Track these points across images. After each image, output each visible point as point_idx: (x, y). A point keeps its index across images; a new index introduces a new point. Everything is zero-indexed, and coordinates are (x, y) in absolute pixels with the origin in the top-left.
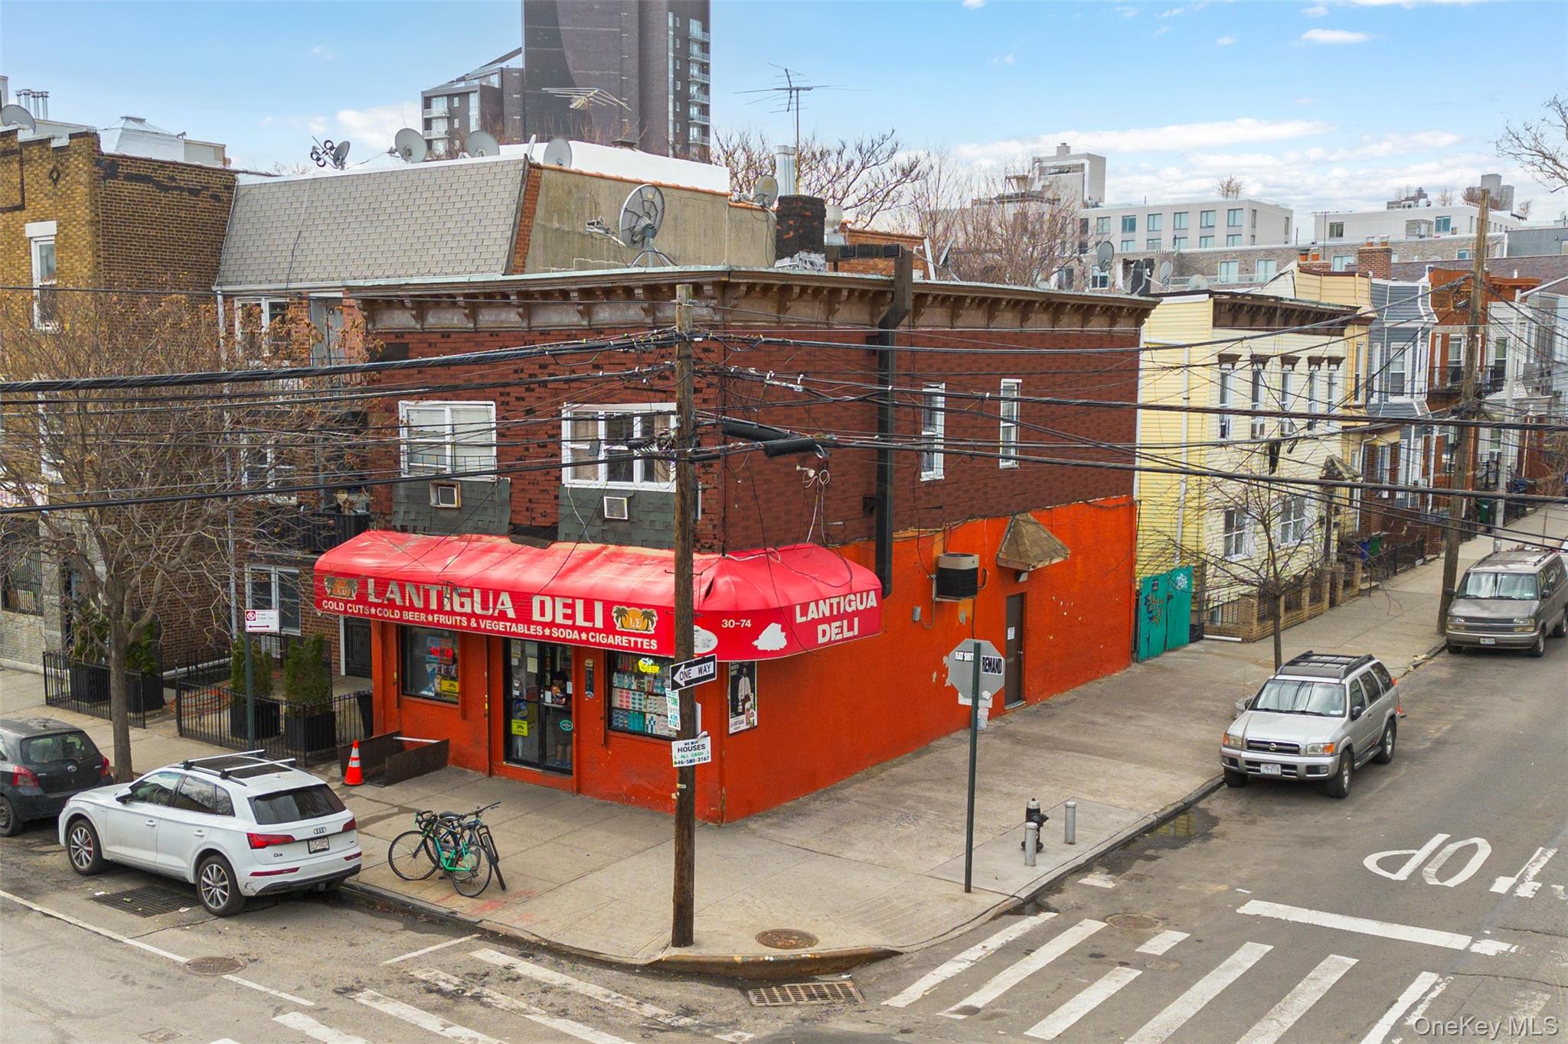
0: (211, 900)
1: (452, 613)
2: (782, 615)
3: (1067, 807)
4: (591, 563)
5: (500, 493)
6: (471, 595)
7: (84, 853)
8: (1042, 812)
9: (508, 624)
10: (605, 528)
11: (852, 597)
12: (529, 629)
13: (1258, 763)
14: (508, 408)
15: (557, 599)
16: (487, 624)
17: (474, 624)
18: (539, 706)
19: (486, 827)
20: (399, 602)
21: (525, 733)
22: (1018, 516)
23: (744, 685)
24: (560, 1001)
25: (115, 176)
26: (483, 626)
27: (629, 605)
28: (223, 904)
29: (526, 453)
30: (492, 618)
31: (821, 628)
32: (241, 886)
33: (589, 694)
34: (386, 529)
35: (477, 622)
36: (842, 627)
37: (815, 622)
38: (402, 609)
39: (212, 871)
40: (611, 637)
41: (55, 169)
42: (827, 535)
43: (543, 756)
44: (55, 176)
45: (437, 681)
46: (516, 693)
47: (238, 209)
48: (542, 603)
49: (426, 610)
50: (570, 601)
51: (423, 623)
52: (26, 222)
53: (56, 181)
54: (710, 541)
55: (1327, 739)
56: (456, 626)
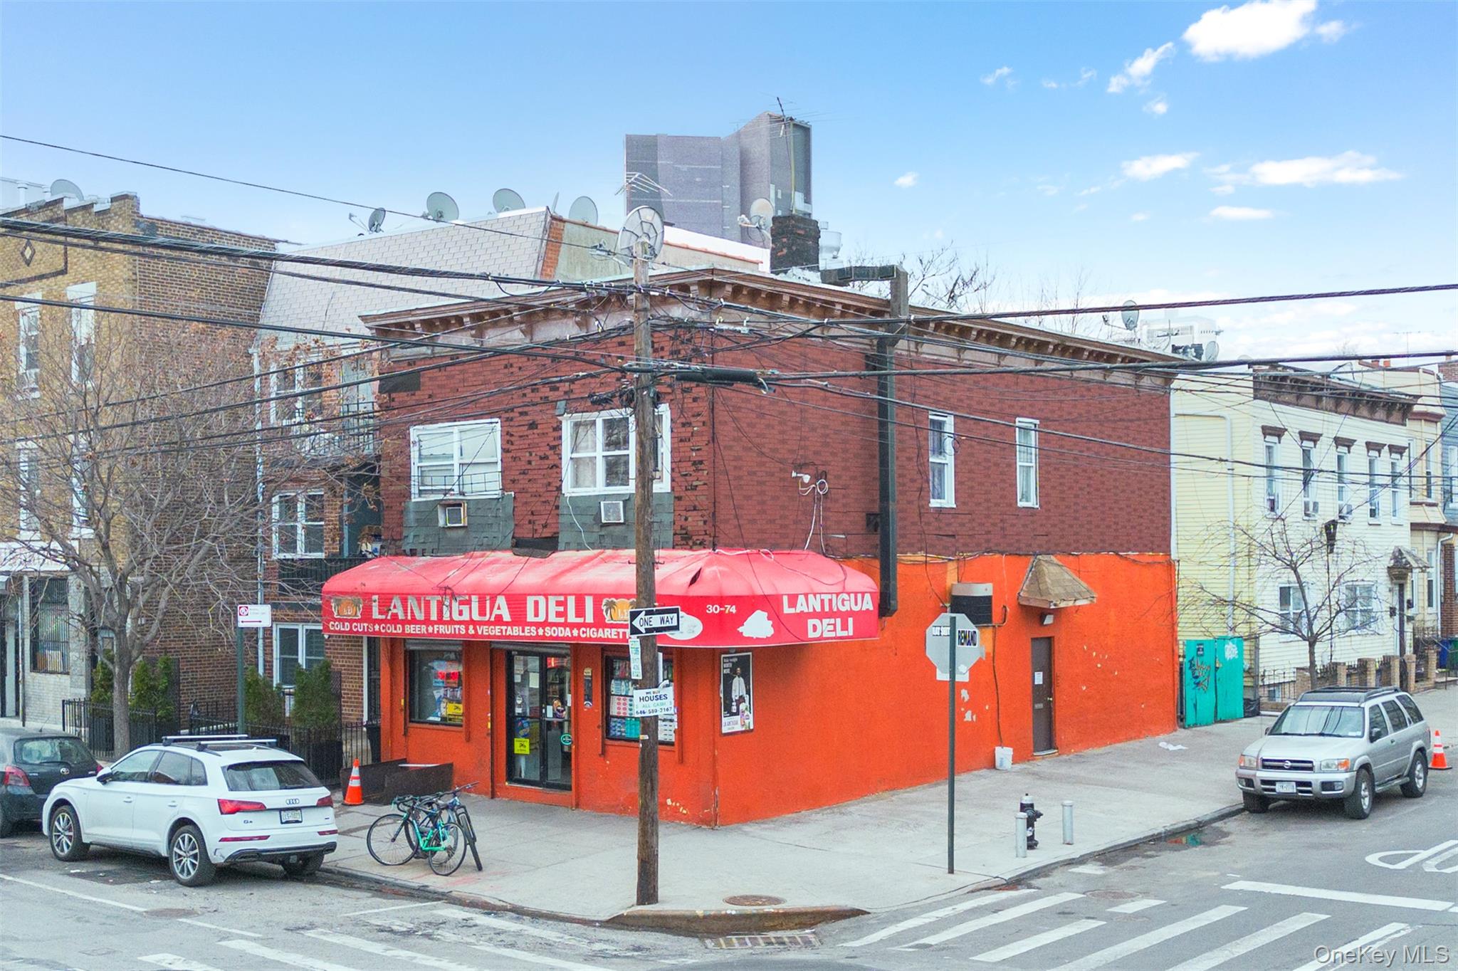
0: (182, 871)
1: (452, 622)
2: (769, 603)
3: (1063, 806)
4: (586, 565)
5: (504, 508)
6: (469, 603)
7: (65, 839)
8: (1035, 809)
9: (504, 628)
10: (603, 533)
11: (845, 596)
12: (523, 631)
13: (1273, 782)
14: (512, 423)
15: (550, 597)
16: (484, 630)
17: (471, 631)
18: (541, 722)
19: (464, 807)
20: (401, 616)
21: (527, 751)
22: (1040, 557)
23: (738, 686)
24: (511, 940)
26: (480, 633)
27: (617, 596)
28: (193, 873)
29: (529, 467)
30: (488, 623)
31: (811, 622)
32: (210, 853)
33: (588, 704)
34: (397, 554)
35: (475, 629)
36: (835, 625)
37: (804, 617)
38: (404, 622)
39: (183, 842)
40: (601, 630)
42: (826, 545)
43: (544, 774)
45: (443, 705)
46: (518, 710)
48: (536, 603)
49: (427, 621)
50: (562, 598)
51: (424, 635)
52: (68, 285)
54: (701, 537)
55: (1342, 757)
56: (455, 635)
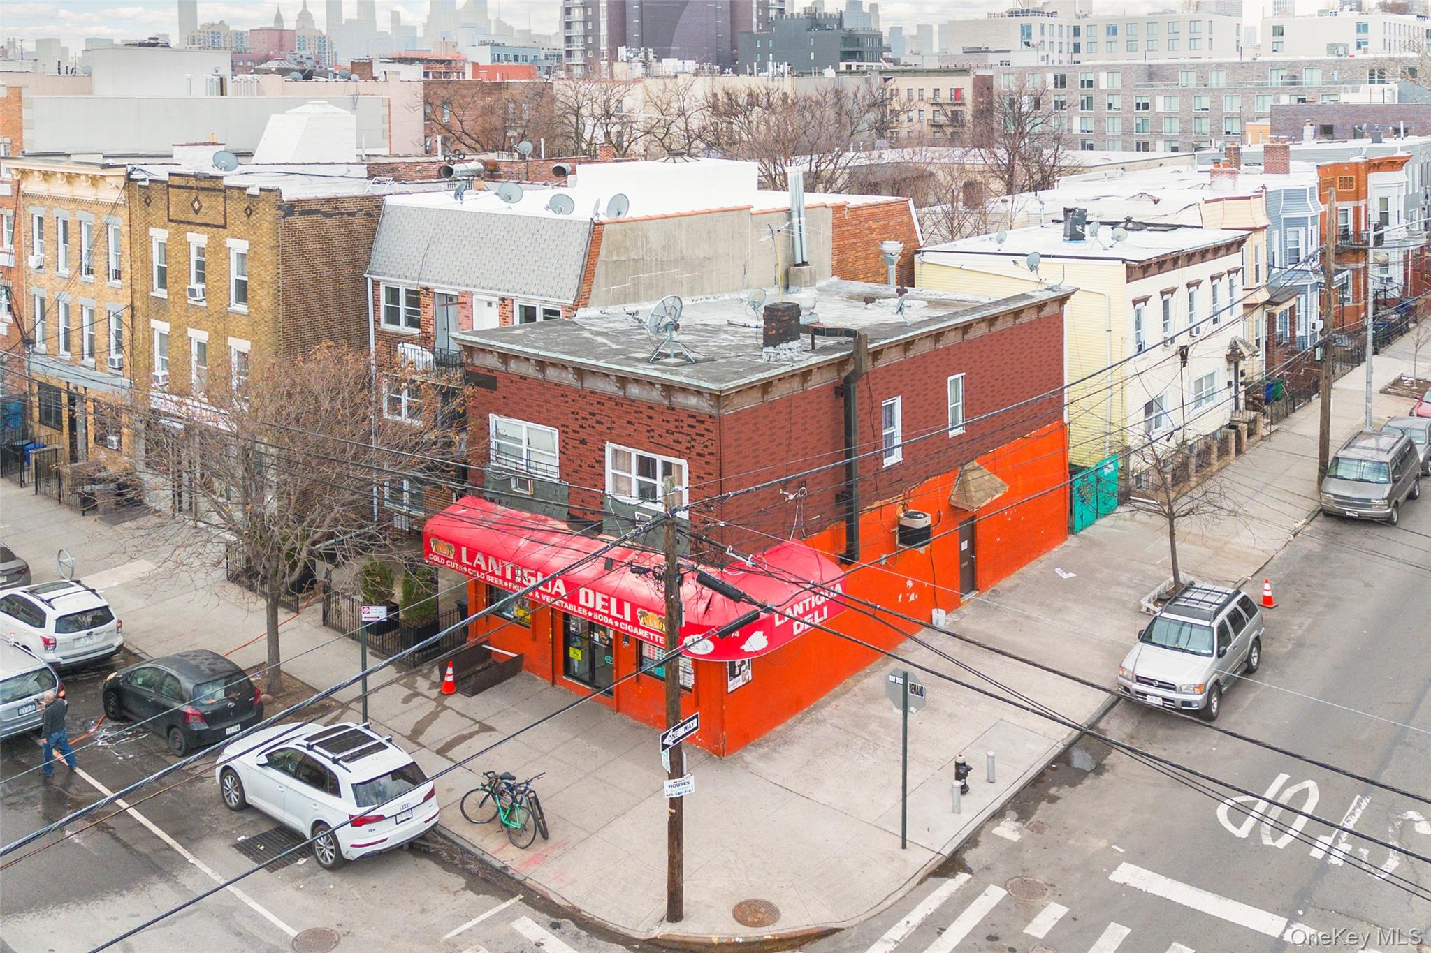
0: (322, 857)
1: (522, 584)
2: (763, 624)
5: (561, 491)
6: (535, 575)
7: (233, 795)
9: (562, 602)
12: (577, 609)
13: (1145, 694)
14: (567, 435)
16: (547, 598)
17: (537, 596)
18: (590, 642)
20: (484, 567)
21: (580, 658)
22: (965, 467)
25: (292, 214)
26: (544, 599)
27: (649, 610)
28: (331, 861)
29: (580, 468)
30: (550, 595)
31: (795, 624)
32: (344, 853)
33: (626, 644)
34: (480, 497)
35: (540, 595)
36: (813, 617)
37: (791, 621)
38: (486, 573)
39: (323, 837)
40: (636, 628)
41: (248, 208)
42: (806, 530)
43: (592, 677)
44: (249, 212)
45: (515, 608)
46: (573, 629)
47: (384, 221)
48: (587, 594)
49: (503, 578)
50: (606, 597)
51: (501, 586)
52: (227, 236)
53: (249, 216)
55: (1198, 682)
56: (525, 594)
